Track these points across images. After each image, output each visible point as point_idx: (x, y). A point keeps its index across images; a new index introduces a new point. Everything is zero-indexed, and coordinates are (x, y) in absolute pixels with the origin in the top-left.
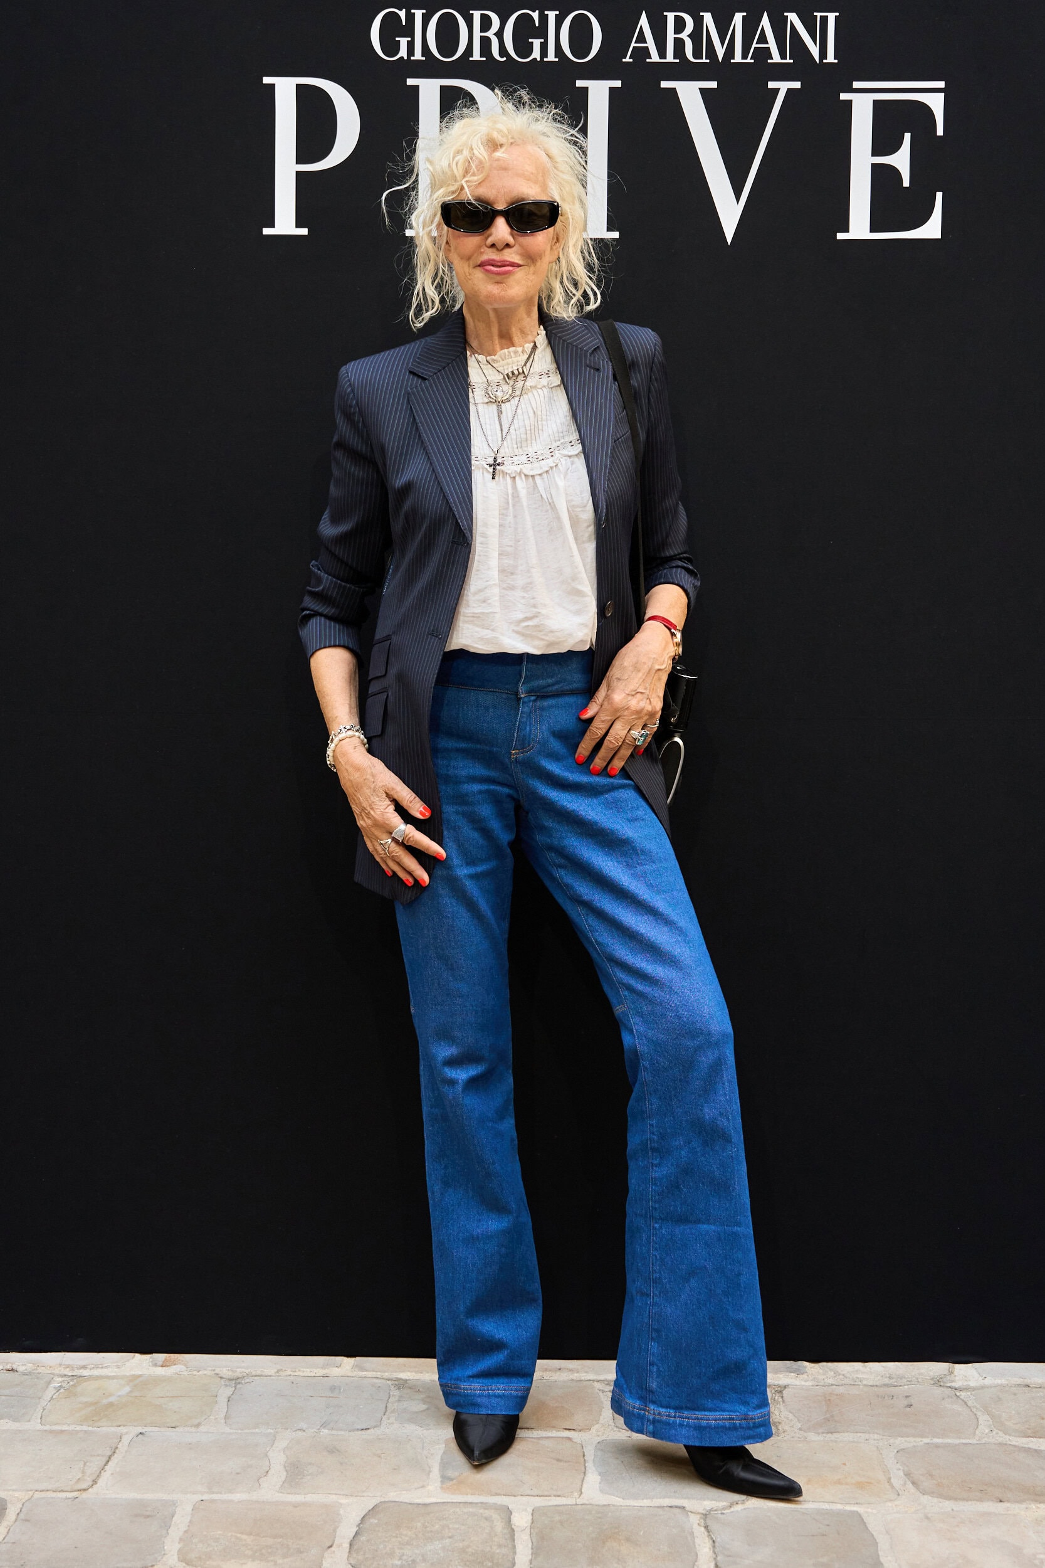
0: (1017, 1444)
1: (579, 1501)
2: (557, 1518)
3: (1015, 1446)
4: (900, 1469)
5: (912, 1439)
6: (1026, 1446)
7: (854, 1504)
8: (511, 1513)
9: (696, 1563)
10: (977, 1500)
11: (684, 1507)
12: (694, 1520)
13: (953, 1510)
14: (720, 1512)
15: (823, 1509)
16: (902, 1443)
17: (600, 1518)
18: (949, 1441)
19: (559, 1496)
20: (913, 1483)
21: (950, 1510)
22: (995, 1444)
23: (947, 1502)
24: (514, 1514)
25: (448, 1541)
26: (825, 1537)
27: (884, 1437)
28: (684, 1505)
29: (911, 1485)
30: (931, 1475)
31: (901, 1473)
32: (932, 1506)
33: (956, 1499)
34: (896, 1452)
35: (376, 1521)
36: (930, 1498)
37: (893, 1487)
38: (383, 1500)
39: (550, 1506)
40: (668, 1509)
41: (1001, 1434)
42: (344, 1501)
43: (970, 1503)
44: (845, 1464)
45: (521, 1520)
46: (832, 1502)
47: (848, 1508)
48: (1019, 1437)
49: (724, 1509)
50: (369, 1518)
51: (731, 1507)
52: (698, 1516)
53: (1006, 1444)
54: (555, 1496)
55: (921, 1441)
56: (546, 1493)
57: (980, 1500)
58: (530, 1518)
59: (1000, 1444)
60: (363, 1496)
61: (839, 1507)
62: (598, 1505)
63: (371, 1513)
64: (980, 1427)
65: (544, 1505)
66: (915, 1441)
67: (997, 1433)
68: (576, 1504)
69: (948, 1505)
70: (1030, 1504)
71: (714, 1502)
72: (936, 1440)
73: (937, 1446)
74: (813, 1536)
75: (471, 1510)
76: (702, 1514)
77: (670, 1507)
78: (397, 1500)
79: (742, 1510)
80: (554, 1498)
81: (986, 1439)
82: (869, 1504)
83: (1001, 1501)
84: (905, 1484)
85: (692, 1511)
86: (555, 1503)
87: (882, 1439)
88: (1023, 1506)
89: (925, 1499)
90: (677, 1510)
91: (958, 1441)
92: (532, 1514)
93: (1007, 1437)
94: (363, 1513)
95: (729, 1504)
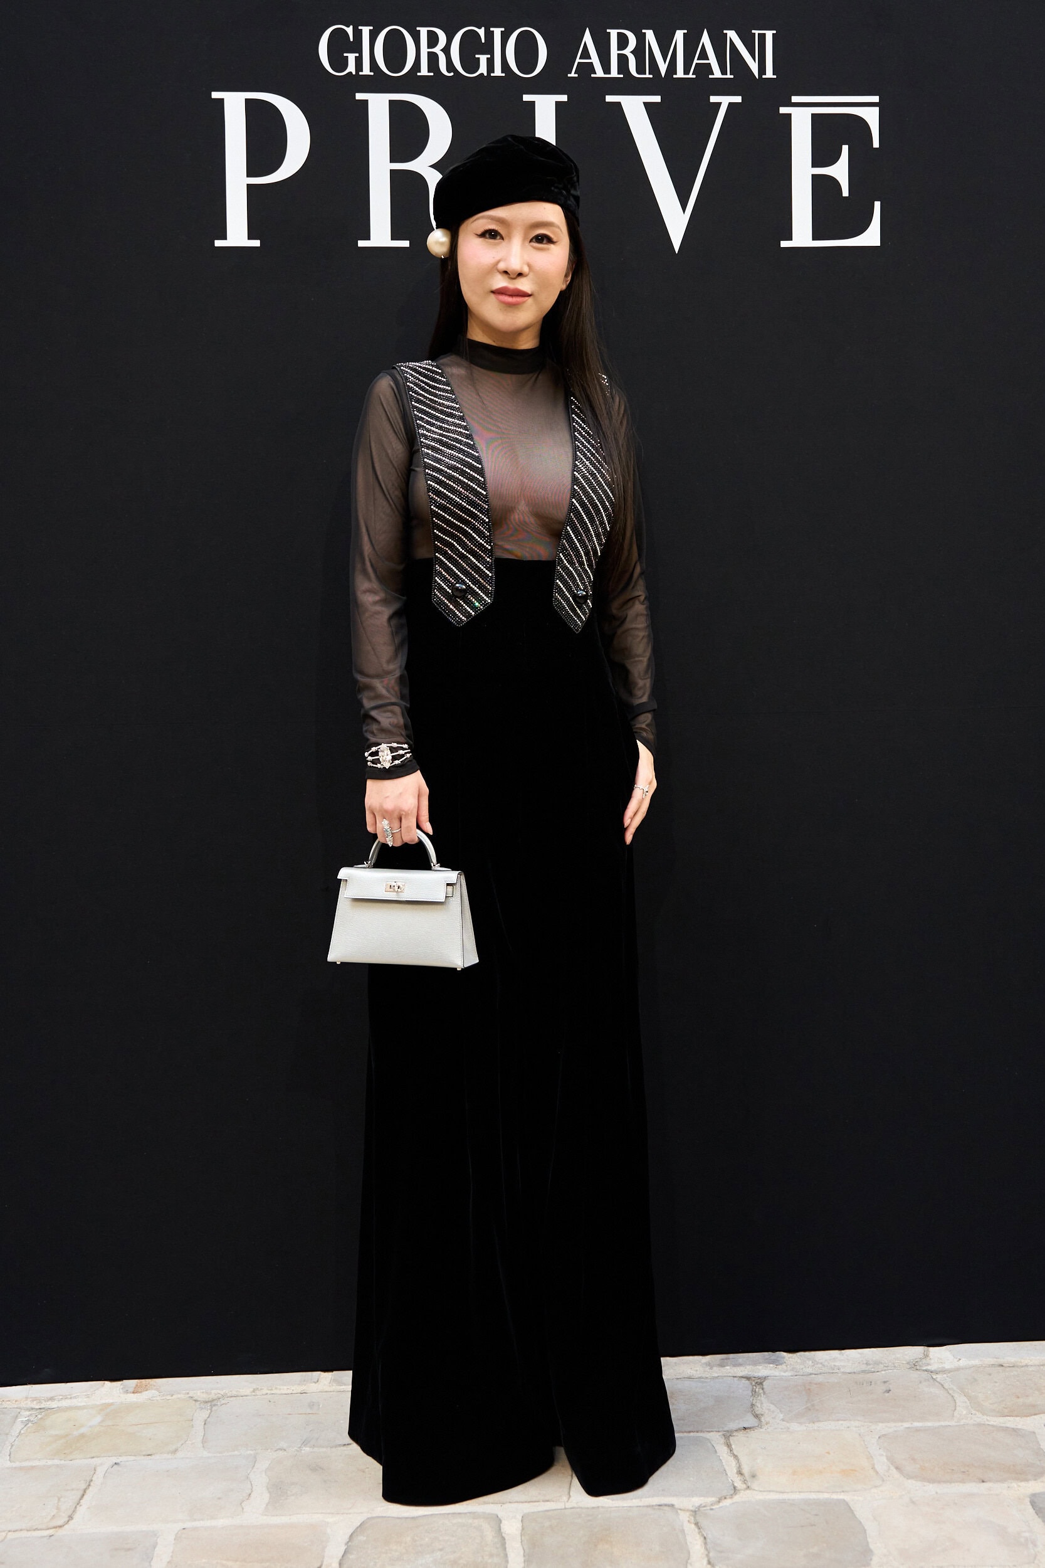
0: (995, 1424)
1: (568, 1505)
2: (547, 1524)
3: (993, 1426)
4: (882, 1455)
5: (893, 1424)
6: (1003, 1425)
7: (841, 1492)
8: (500, 1521)
9: (689, 1561)
10: (960, 1482)
11: (672, 1506)
12: (684, 1517)
13: (937, 1493)
14: (708, 1508)
15: (810, 1499)
16: (882, 1428)
17: (589, 1521)
18: (929, 1424)
19: (548, 1501)
20: (897, 1468)
21: (934, 1493)
22: (974, 1425)
23: (931, 1485)
24: (503, 1522)
25: (439, 1554)
26: (814, 1527)
27: (866, 1424)
28: (673, 1503)
29: (895, 1470)
30: (913, 1459)
31: (884, 1459)
32: (917, 1490)
33: (939, 1482)
34: (877, 1437)
35: (365, 1538)
36: (914, 1482)
37: (877, 1473)
38: (370, 1516)
39: (539, 1512)
40: (657, 1507)
41: (979, 1414)
42: (330, 1519)
43: (953, 1484)
44: (828, 1453)
45: (512, 1528)
46: (818, 1492)
47: (835, 1496)
48: (997, 1416)
49: (712, 1505)
50: (357, 1536)
51: (719, 1502)
52: (688, 1514)
53: (984, 1424)
54: (543, 1501)
55: (902, 1426)
56: (534, 1499)
57: (963, 1481)
58: (519, 1525)
59: (979, 1425)
60: (350, 1514)
61: (826, 1496)
62: (588, 1508)
63: (359, 1530)
64: (958, 1408)
65: (533, 1511)
66: (895, 1426)
67: (975, 1414)
68: (565, 1509)
69: (932, 1489)
70: (1011, 1483)
71: (702, 1498)
72: (917, 1424)
73: (917, 1430)
74: (802, 1526)
75: (460, 1520)
76: (692, 1511)
77: (659, 1505)
78: (384, 1515)
79: (730, 1505)
80: (543, 1503)
81: (964, 1421)
82: (855, 1491)
83: (983, 1482)
84: (889, 1469)
85: (682, 1508)
86: (545, 1508)
87: (863, 1426)
88: (1005, 1485)
89: (911, 1484)
90: (666, 1508)
91: (937, 1424)
92: (522, 1521)
93: (985, 1417)
94: (351, 1531)
95: (718, 1499)
